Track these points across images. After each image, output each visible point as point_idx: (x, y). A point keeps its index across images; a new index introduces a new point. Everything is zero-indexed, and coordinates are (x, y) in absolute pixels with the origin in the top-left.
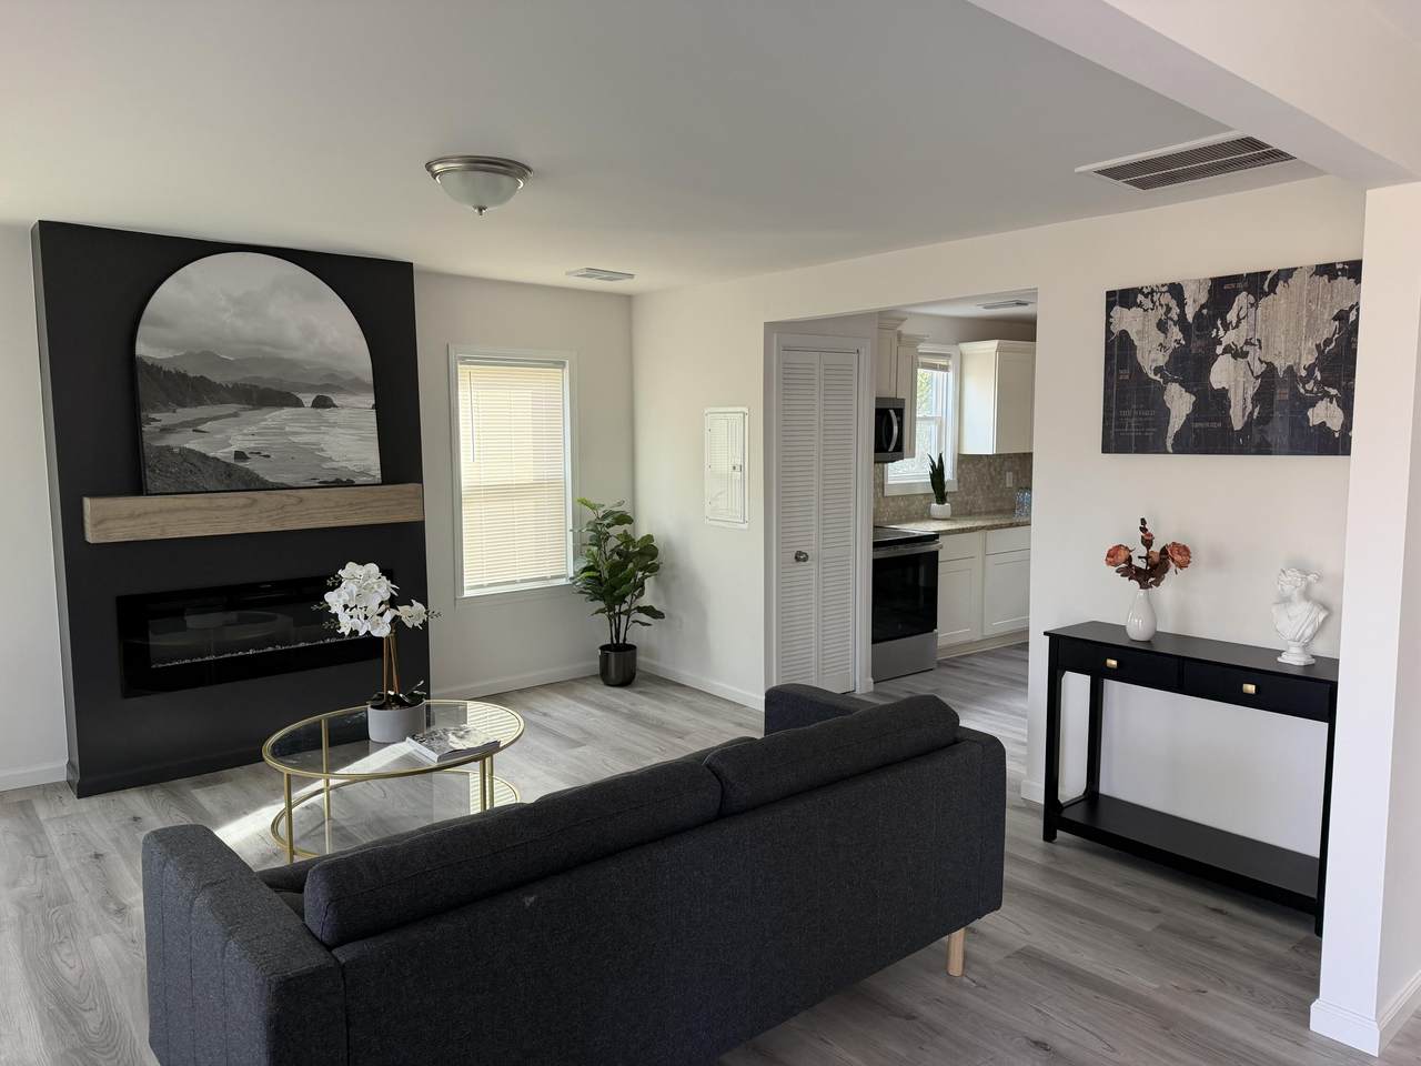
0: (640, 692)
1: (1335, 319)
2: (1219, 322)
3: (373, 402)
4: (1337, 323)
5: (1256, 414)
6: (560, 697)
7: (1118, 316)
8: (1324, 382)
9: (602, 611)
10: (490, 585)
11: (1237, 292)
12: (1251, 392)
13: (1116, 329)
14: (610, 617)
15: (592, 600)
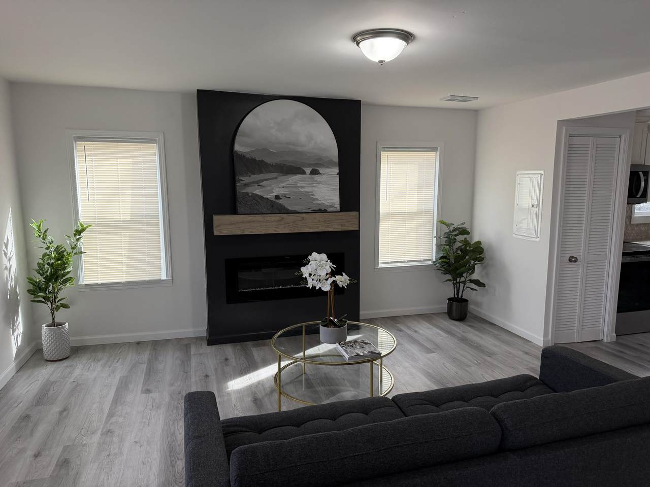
0: (470, 326)
6: (424, 322)
9: (450, 280)
10: (392, 262)
14: (454, 284)
15: (444, 274)
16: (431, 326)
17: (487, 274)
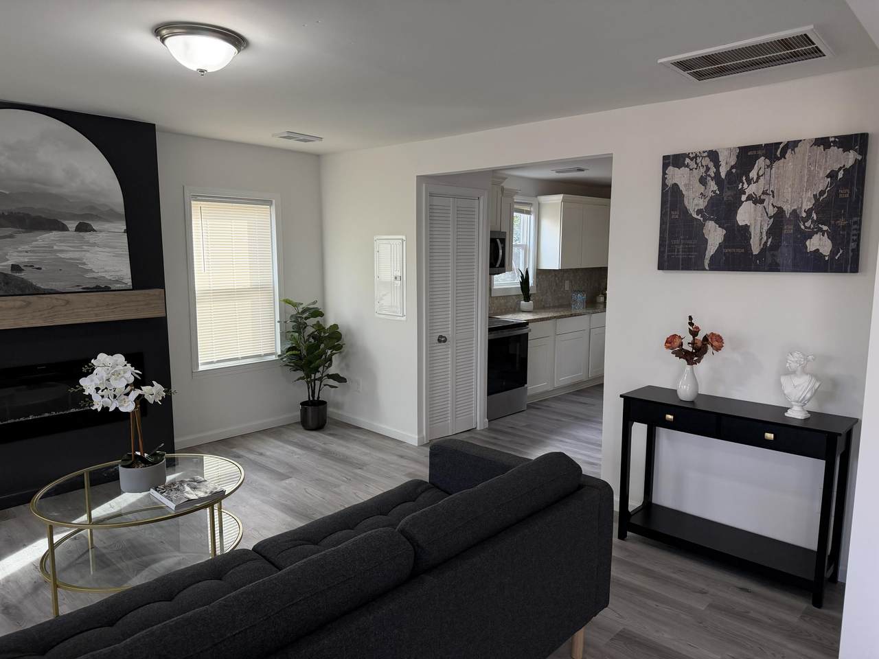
0: (331, 435)
1: (827, 177)
2: (744, 178)
3: (125, 228)
4: (829, 179)
5: (769, 243)
6: (272, 440)
7: (671, 173)
8: (819, 221)
9: (302, 378)
10: (218, 362)
11: (757, 157)
12: (765, 228)
13: (669, 182)
14: (308, 382)
15: (294, 371)
16: (281, 444)
17: (347, 366)
